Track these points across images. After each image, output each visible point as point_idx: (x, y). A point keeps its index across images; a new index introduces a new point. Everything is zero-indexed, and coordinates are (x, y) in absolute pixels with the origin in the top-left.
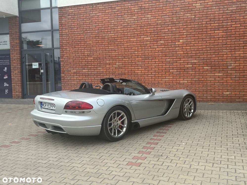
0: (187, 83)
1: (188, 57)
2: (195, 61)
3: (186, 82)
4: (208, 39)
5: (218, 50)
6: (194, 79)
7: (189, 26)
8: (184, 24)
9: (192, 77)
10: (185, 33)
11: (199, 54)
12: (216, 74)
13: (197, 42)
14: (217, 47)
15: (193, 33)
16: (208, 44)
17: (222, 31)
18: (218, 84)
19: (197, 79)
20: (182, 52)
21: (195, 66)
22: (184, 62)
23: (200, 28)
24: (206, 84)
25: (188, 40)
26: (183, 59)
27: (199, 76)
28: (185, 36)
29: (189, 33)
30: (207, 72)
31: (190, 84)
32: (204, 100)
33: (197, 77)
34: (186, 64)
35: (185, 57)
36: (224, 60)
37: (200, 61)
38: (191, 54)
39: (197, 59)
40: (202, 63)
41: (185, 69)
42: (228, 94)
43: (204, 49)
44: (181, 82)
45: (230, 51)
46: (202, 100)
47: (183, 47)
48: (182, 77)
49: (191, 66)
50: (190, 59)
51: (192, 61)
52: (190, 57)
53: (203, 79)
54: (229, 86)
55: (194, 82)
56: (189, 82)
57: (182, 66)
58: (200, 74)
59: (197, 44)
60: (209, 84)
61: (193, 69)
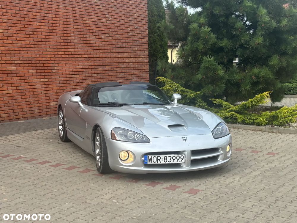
0: (12, 94)
1: (10, 56)
2: (19, 62)
3: (11, 92)
4: (31, 32)
5: (42, 48)
6: (20, 88)
7: (9, 11)
8: (2, 6)
9: (16, 85)
10: (5, 20)
11: (23, 52)
12: (42, 80)
13: (20, 35)
14: (41, 44)
15: (14, 22)
16: (32, 39)
17: (44, 24)
18: (45, 92)
19: (23, 88)
20: (3, 47)
21: (19, 68)
22: (6, 63)
23: (22, 16)
24: (32, 93)
25: (9, 31)
26: (5, 58)
27: (24, 83)
28: (5, 24)
29: (9, 21)
30: (33, 77)
31: (15, 94)
32: (33, 115)
33: (23, 84)
34: (9, 65)
35: (7, 55)
36: (48, 61)
37: (25, 62)
38: (14, 52)
39: (21, 59)
40: (27, 65)
41: (8, 73)
42: (54, 104)
43: (28, 46)
44: (5, 92)
45: (53, 50)
46: (29, 115)
47: (3, 40)
48: (5, 86)
49: (15, 68)
50: (13, 58)
51: (16, 62)
52: (12, 56)
53: (29, 87)
54: (54, 94)
55: (19, 91)
56: (14, 91)
57: (4, 69)
58: (25, 80)
59: (20, 38)
60: (35, 93)
61: (17, 73)
